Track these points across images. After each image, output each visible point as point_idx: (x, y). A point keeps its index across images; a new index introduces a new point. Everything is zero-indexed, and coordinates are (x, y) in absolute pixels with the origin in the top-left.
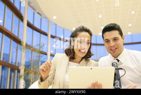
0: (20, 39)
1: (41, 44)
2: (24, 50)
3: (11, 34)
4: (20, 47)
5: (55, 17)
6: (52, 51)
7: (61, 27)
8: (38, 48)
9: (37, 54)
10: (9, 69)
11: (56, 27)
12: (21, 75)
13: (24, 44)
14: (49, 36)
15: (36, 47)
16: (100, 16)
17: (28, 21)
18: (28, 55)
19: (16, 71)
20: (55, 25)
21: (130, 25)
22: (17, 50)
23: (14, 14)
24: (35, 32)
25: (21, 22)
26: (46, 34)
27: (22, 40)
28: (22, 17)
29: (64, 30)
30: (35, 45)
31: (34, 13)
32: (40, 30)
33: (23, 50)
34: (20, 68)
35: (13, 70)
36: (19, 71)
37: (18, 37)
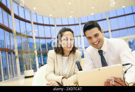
0: (11, 29)
1: (27, 30)
2: (16, 38)
3: (4, 26)
4: (12, 35)
5: (35, 8)
6: (36, 34)
7: (40, 15)
8: (25, 34)
9: (26, 39)
10: (7, 53)
11: (36, 16)
12: (16, 56)
13: (15, 32)
14: (32, 23)
15: (24, 33)
16: (70, 3)
17: (14, 14)
18: (19, 41)
19: (12, 53)
20: (35, 14)
21: (93, 8)
22: (10, 37)
23: (3, 10)
24: (21, 22)
25: (9, 16)
26: (29, 22)
27: (12, 29)
28: (9, 11)
29: (43, 17)
30: (23, 31)
31: (18, 6)
32: (25, 19)
33: (14, 37)
34: (14, 51)
35: (9, 53)
36: (14, 53)
37: (9, 28)
